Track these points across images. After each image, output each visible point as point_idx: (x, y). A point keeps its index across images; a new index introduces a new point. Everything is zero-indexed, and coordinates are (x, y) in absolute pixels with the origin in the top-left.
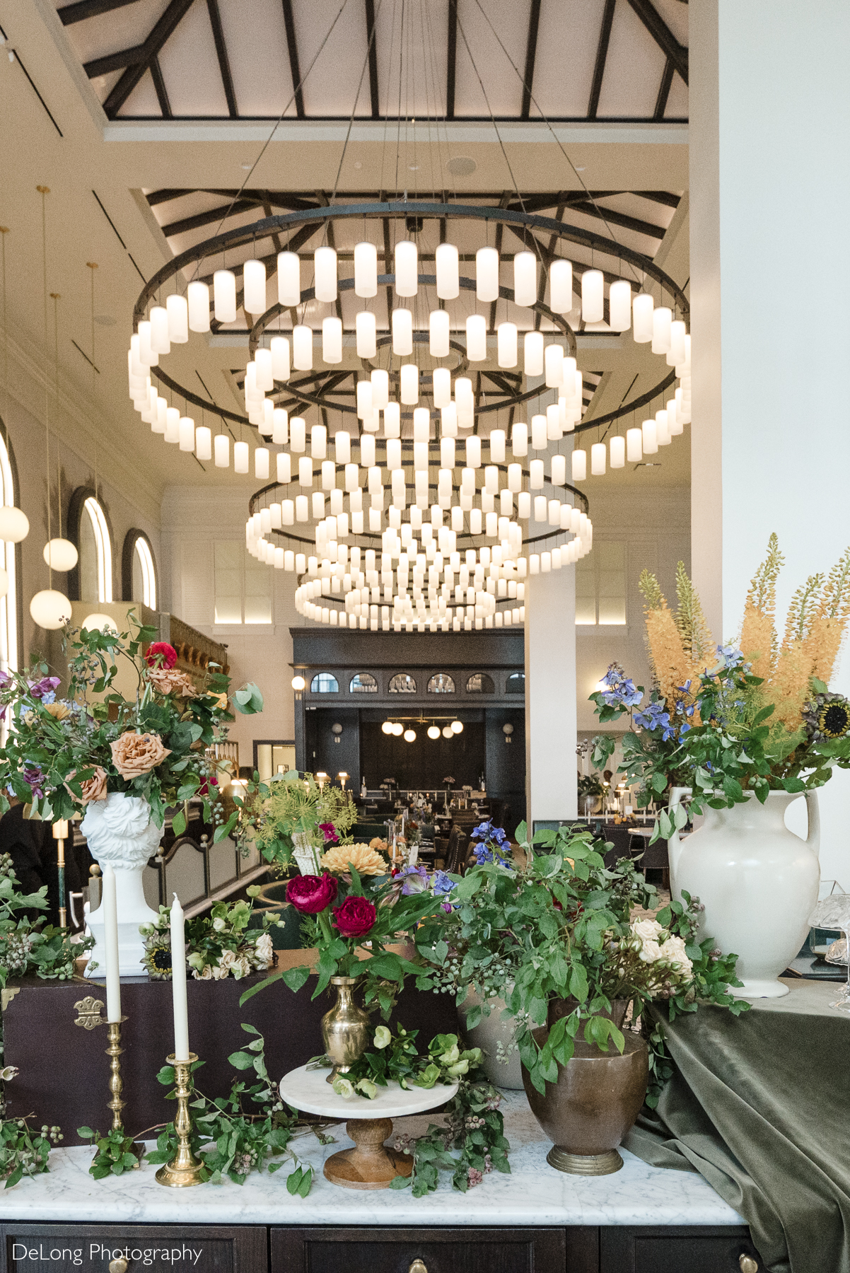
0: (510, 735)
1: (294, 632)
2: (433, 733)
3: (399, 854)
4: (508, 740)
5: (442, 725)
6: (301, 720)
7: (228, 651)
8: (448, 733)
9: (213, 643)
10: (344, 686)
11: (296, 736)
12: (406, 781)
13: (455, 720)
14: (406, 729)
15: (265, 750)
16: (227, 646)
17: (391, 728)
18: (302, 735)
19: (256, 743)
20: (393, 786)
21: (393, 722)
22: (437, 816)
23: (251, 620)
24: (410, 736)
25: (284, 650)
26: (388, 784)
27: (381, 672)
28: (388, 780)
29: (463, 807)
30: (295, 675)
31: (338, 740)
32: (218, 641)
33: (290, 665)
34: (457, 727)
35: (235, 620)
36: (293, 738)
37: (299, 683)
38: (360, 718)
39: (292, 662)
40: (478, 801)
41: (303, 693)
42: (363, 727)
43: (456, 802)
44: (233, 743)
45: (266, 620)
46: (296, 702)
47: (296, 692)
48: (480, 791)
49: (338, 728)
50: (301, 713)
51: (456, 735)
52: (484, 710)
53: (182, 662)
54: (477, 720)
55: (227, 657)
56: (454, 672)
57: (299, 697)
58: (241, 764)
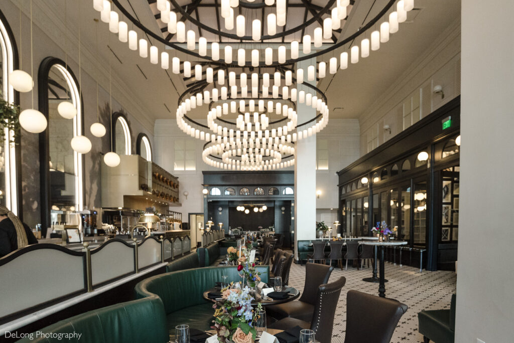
0: (284, 211)
1: (204, 173)
2: (256, 210)
3: (243, 256)
4: (283, 213)
5: (259, 207)
6: (206, 205)
7: (178, 180)
8: (261, 210)
9: (172, 176)
10: (223, 192)
11: (204, 211)
12: (245, 228)
13: (264, 205)
14: (246, 209)
15: (193, 217)
16: (178, 178)
17: (240, 208)
18: (207, 211)
19: (190, 214)
20: (241, 230)
21: (241, 206)
22: (258, 240)
23: (188, 169)
24: (247, 212)
25: (200, 179)
27: (236, 187)
28: (239, 228)
29: (267, 236)
30: (204, 188)
31: (220, 213)
32: (175, 176)
33: (202, 185)
34: (265, 208)
35: (182, 169)
36: (203, 212)
37: (205, 191)
38: (229, 205)
39: (203, 183)
40: (272, 235)
41: (207, 195)
42: (230, 209)
43: (265, 234)
44: (180, 213)
45: (193, 169)
46: (204, 199)
47: (205, 195)
48: (273, 231)
49: (220, 209)
50: (206, 203)
51: (264, 211)
52: (274, 201)
53: (157, 181)
54: (272, 205)
55: (178, 182)
56: (264, 187)
57: (205, 197)
58: (183, 222)
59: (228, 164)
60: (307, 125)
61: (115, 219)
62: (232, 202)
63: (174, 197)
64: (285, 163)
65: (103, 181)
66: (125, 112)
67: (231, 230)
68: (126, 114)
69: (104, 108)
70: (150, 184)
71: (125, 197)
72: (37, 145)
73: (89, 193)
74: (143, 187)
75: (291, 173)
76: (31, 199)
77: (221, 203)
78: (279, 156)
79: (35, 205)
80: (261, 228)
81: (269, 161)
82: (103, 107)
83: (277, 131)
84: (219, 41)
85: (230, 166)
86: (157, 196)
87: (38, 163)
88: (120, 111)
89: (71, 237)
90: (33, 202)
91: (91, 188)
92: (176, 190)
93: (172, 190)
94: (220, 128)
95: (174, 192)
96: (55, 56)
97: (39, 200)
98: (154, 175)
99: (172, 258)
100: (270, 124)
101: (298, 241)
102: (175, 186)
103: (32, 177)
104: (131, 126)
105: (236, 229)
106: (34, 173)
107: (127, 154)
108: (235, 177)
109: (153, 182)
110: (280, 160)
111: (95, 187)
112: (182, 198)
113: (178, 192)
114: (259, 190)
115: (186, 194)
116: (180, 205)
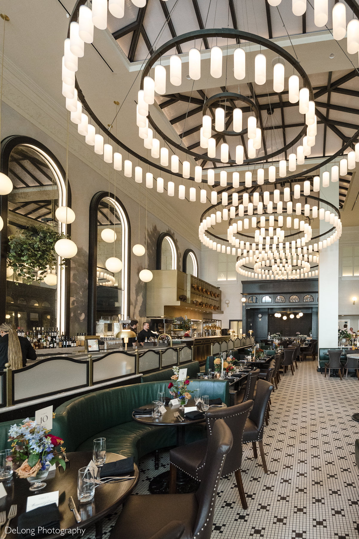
1: (243, 282)
2: (292, 316)
5: (295, 314)
6: (245, 313)
8: (298, 317)
9: (213, 286)
10: (260, 300)
11: (243, 318)
12: (284, 333)
13: (300, 312)
14: (283, 315)
15: (235, 323)
16: (220, 288)
17: (278, 315)
18: (245, 318)
19: (230, 321)
21: (278, 313)
23: (230, 279)
24: (284, 318)
25: (240, 289)
26: (278, 335)
27: (272, 295)
28: (278, 333)
30: (243, 297)
31: (260, 320)
32: (217, 287)
34: (301, 315)
35: (224, 279)
36: (241, 319)
37: (244, 300)
38: (268, 312)
39: (242, 293)
41: (245, 303)
42: (269, 315)
44: (219, 321)
45: (235, 279)
47: (243, 303)
48: (310, 337)
49: (260, 316)
50: (245, 310)
51: (301, 317)
52: (312, 308)
53: (197, 292)
54: (309, 311)
55: (221, 291)
56: (298, 295)
57: (244, 305)
58: (222, 328)
59: (259, 274)
60: (326, 235)
61: (160, 327)
62: (272, 309)
63: (215, 306)
64: (313, 272)
65: (148, 293)
66: (172, 232)
67: (270, 335)
68: (174, 234)
69: (152, 230)
70: (188, 295)
71: (166, 307)
72: (87, 265)
73: (134, 304)
74: (182, 298)
75: (315, 281)
76: (79, 312)
77: (261, 311)
78: (308, 265)
79: (83, 317)
80: (299, 333)
81: (300, 270)
82: (150, 229)
83: (296, 242)
84: (213, 167)
85: (260, 275)
86: (196, 305)
87: (87, 281)
88: (167, 231)
89: (90, 347)
90: (81, 314)
91: (137, 300)
92: (217, 299)
93: (212, 299)
94: (238, 240)
95: (216, 300)
96: (106, 190)
97: (86, 311)
98: (192, 287)
99: (159, 368)
100: (285, 237)
101: (320, 349)
102: (216, 296)
103: (81, 293)
104: (178, 244)
105: (275, 335)
106: (83, 289)
107: (173, 269)
108: (271, 285)
109: (192, 293)
110: (309, 269)
111: (140, 299)
112: (224, 306)
113: (220, 301)
114: (294, 298)
115: (227, 302)
116: (222, 312)
